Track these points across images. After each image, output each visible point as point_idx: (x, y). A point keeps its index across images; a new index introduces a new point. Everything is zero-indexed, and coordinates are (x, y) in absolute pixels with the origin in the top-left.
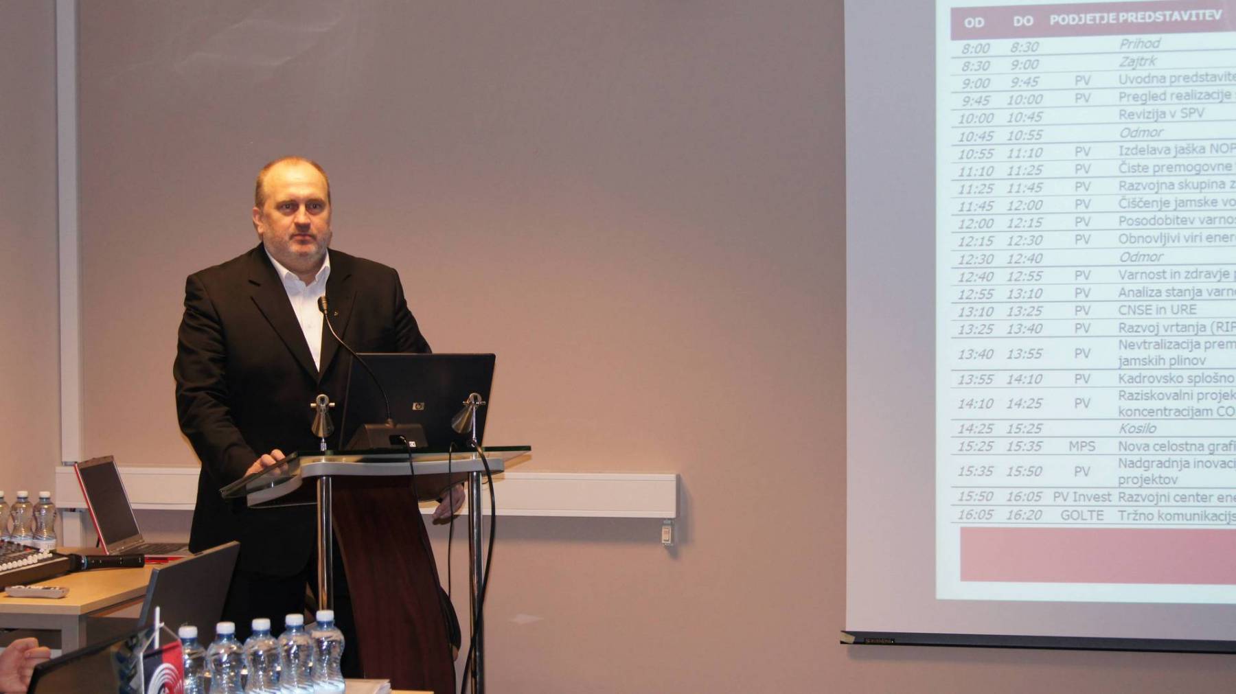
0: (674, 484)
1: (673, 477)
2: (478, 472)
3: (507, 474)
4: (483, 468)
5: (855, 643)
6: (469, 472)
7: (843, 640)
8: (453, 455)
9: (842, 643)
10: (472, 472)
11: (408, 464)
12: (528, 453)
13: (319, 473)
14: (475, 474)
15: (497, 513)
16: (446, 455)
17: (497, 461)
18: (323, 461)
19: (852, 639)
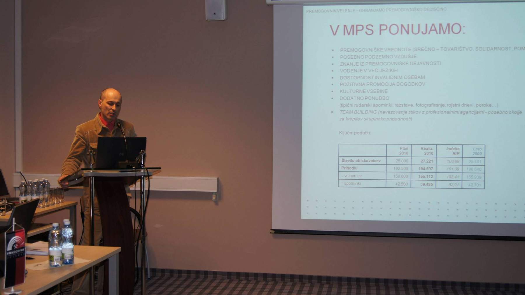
0: (216, 181)
1: (216, 178)
2: (144, 176)
3: (153, 177)
4: (146, 174)
5: (275, 233)
6: (140, 176)
7: (271, 232)
8: (137, 170)
9: (271, 233)
10: (142, 176)
13: (89, 175)
15: (151, 189)
18: (91, 172)
19: (274, 232)
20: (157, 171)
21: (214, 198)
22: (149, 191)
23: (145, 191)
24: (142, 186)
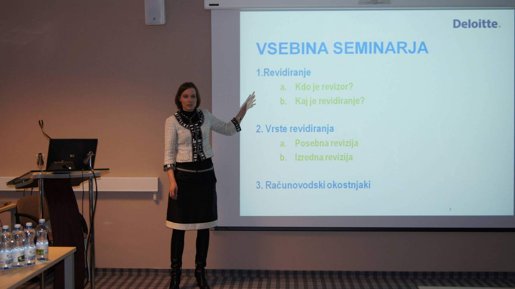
0: (157, 181)
2: (92, 177)
3: (102, 178)
4: (93, 176)
5: (215, 230)
8: (84, 172)
10: (90, 177)
11: (68, 175)
12: (109, 171)
13: (39, 177)
14: (91, 178)
15: (98, 190)
16: (82, 172)
17: (98, 173)
18: (41, 174)
20: (105, 172)
21: (155, 197)
22: (97, 192)
23: (94, 192)
24: (91, 187)
